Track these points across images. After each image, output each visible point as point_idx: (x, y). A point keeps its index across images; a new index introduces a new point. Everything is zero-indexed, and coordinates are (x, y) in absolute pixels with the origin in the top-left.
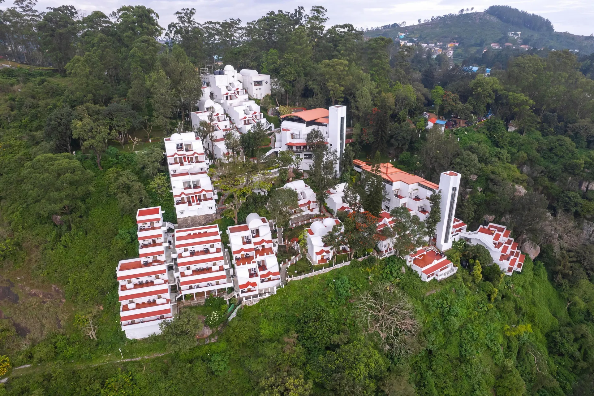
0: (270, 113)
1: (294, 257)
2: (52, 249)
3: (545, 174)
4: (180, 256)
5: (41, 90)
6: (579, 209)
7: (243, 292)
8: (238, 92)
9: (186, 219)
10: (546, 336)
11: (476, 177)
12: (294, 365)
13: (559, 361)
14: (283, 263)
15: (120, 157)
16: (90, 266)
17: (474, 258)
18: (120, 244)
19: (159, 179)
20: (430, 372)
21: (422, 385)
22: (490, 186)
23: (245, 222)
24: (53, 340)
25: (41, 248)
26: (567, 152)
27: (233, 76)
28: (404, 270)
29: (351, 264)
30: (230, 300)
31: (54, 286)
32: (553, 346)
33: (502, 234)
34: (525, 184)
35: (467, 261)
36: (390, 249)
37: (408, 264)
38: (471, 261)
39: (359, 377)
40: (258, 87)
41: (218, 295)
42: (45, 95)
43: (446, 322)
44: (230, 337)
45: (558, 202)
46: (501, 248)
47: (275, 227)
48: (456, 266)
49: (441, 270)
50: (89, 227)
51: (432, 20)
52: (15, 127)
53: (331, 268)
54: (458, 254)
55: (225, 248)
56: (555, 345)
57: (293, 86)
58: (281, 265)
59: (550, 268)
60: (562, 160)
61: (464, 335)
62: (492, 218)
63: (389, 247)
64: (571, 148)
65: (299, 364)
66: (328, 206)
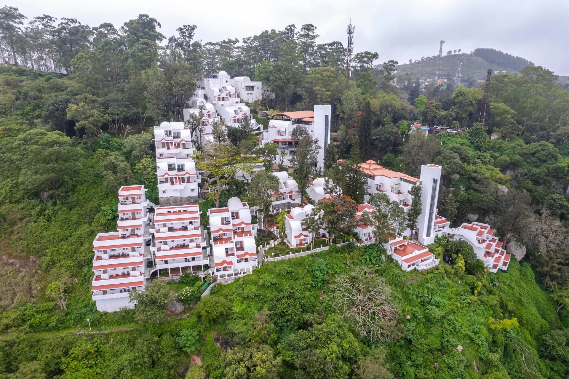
0: (260, 116)
1: (273, 241)
2: (35, 222)
3: (528, 177)
4: (158, 231)
5: (46, 86)
6: (564, 211)
7: (218, 270)
8: (230, 96)
9: (168, 199)
10: (536, 340)
11: (458, 176)
12: (264, 342)
13: (552, 366)
14: (261, 246)
15: (111, 142)
16: (70, 239)
17: (457, 252)
18: (102, 220)
19: (146, 161)
20: (410, 363)
21: (401, 375)
22: (473, 185)
23: (226, 206)
24: (23, 308)
25: (24, 220)
26: (550, 156)
27: (227, 82)
28: (383, 257)
29: (329, 250)
30: (204, 278)
31: (32, 257)
32: (544, 350)
33: (486, 231)
34: (508, 185)
35: (450, 256)
36: (371, 239)
37: (389, 253)
38: (454, 256)
39: (331, 356)
40: (249, 92)
41: (193, 273)
42: (50, 90)
43: (427, 311)
44: (200, 312)
45: (543, 205)
46: (485, 244)
47: (256, 213)
48: (438, 258)
49: (422, 261)
50: (74, 203)
51: (422, 60)
52: (17, 115)
53: (310, 252)
54: (440, 248)
55: (205, 229)
56: (546, 349)
57: (283, 92)
58: (259, 248)
59: (537, 269)
60: (545, 164)
61: (446, 325)
62: (476, 217)
63: (369, 236)
64: (554, 153)
65: (269, 341)
66: (310, 197)
